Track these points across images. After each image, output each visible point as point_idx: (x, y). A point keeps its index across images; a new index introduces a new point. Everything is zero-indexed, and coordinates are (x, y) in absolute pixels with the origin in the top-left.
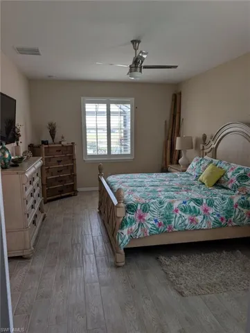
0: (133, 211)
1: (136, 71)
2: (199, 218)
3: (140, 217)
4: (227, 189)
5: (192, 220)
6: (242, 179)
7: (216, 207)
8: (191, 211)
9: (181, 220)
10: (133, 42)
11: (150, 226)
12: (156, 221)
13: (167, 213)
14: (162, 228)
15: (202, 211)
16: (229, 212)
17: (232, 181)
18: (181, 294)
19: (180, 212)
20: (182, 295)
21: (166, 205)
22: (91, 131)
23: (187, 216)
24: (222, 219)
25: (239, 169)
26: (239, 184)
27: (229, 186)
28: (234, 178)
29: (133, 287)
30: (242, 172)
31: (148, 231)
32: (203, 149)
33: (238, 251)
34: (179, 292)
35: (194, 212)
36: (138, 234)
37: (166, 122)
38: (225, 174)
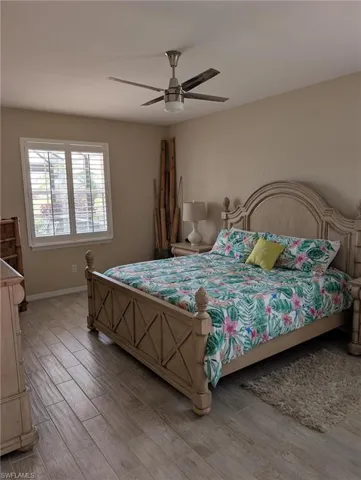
0: (219, 322)
1: (176, 100)
2: (292, 315)
3: (230, 329)
4: (295, 269)
5: (286, 320)
6: (315, 255)
7: (305, 296)
8: (283, 307)
9: (275, 322)
10: (169, 53)
11: (243, 340)
12: (248, 330)
13: (260, 316)
14: (255, 340)
15: (293, 305)
16: (317, 300)
17: (301, 259)
18: (318, 429)
19: (273, 311)
20: (319, 431)
21: (256, 303)
22: (41, 196)
23: (280, 316)
24: (313, 312)
25: (306, 242)
26: (312, 262)
27: (298, 266)
28: (304, 254)
29: (251, 442)
30: (312, 245)
31: (242, 348)
32: (227, 219)
33: (325, 350)
34: (313, 428)
35: (286, 308)
36: (230, 357)
37: (155, 181)
38: (285, 250)
